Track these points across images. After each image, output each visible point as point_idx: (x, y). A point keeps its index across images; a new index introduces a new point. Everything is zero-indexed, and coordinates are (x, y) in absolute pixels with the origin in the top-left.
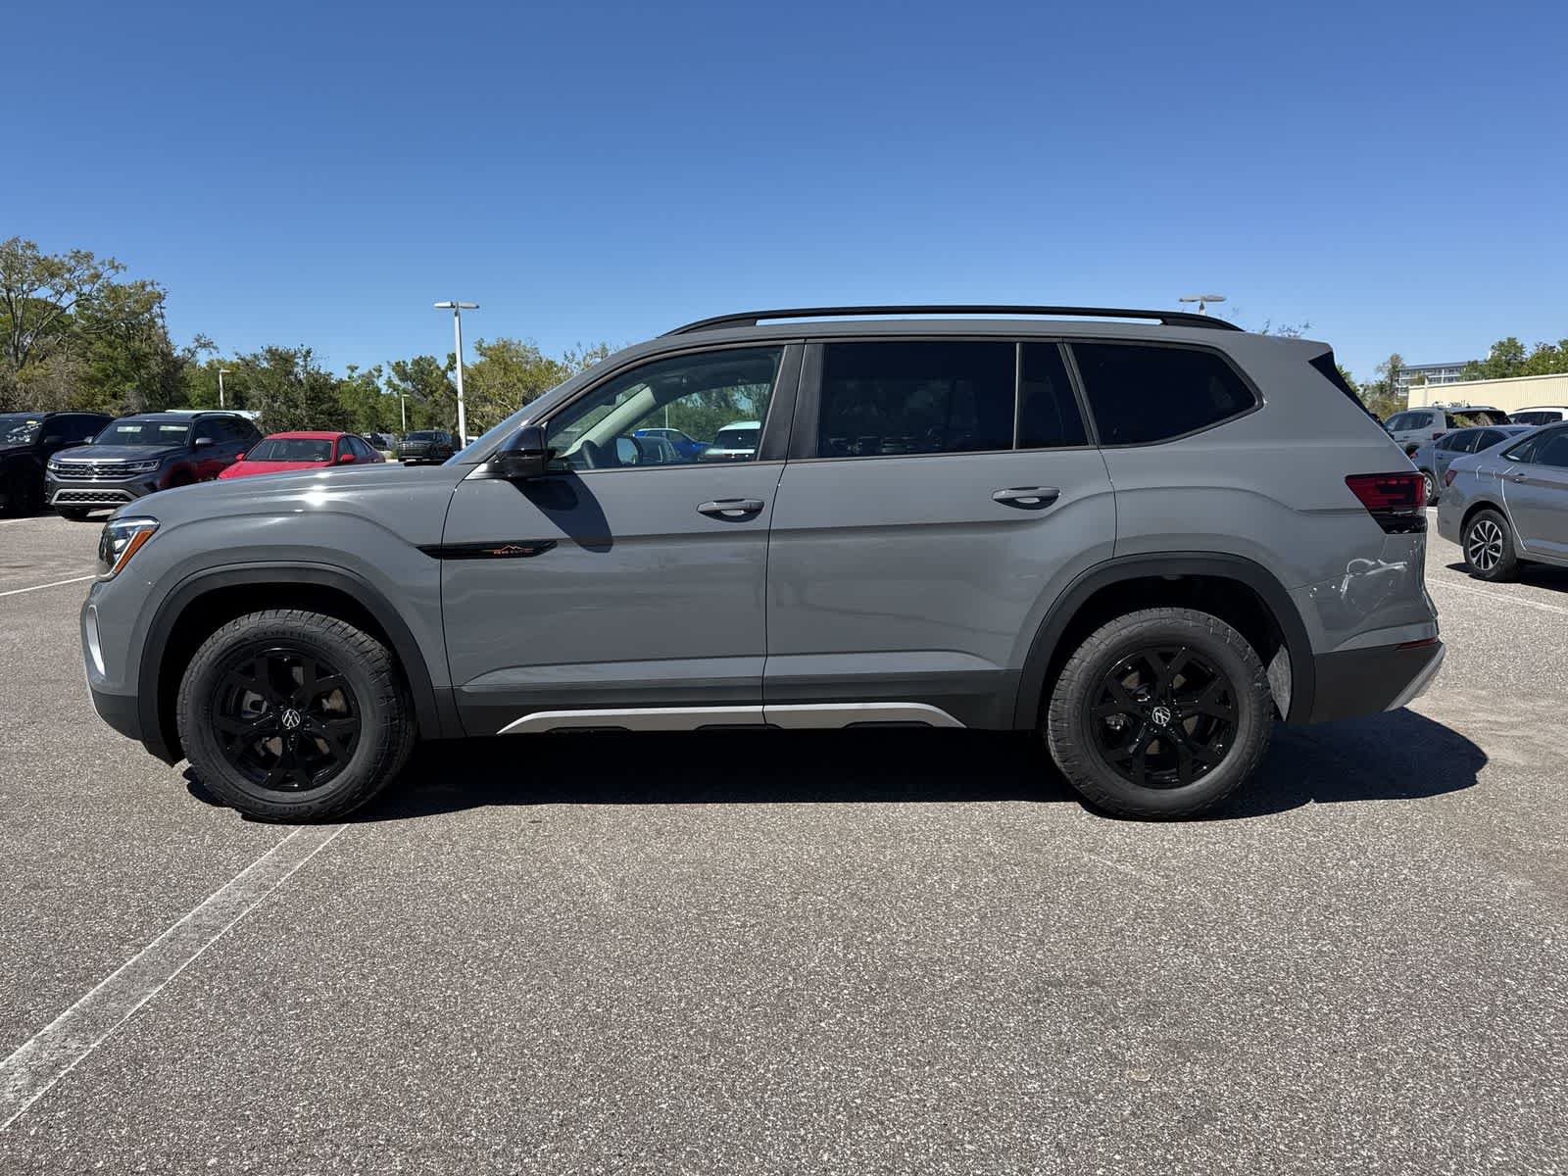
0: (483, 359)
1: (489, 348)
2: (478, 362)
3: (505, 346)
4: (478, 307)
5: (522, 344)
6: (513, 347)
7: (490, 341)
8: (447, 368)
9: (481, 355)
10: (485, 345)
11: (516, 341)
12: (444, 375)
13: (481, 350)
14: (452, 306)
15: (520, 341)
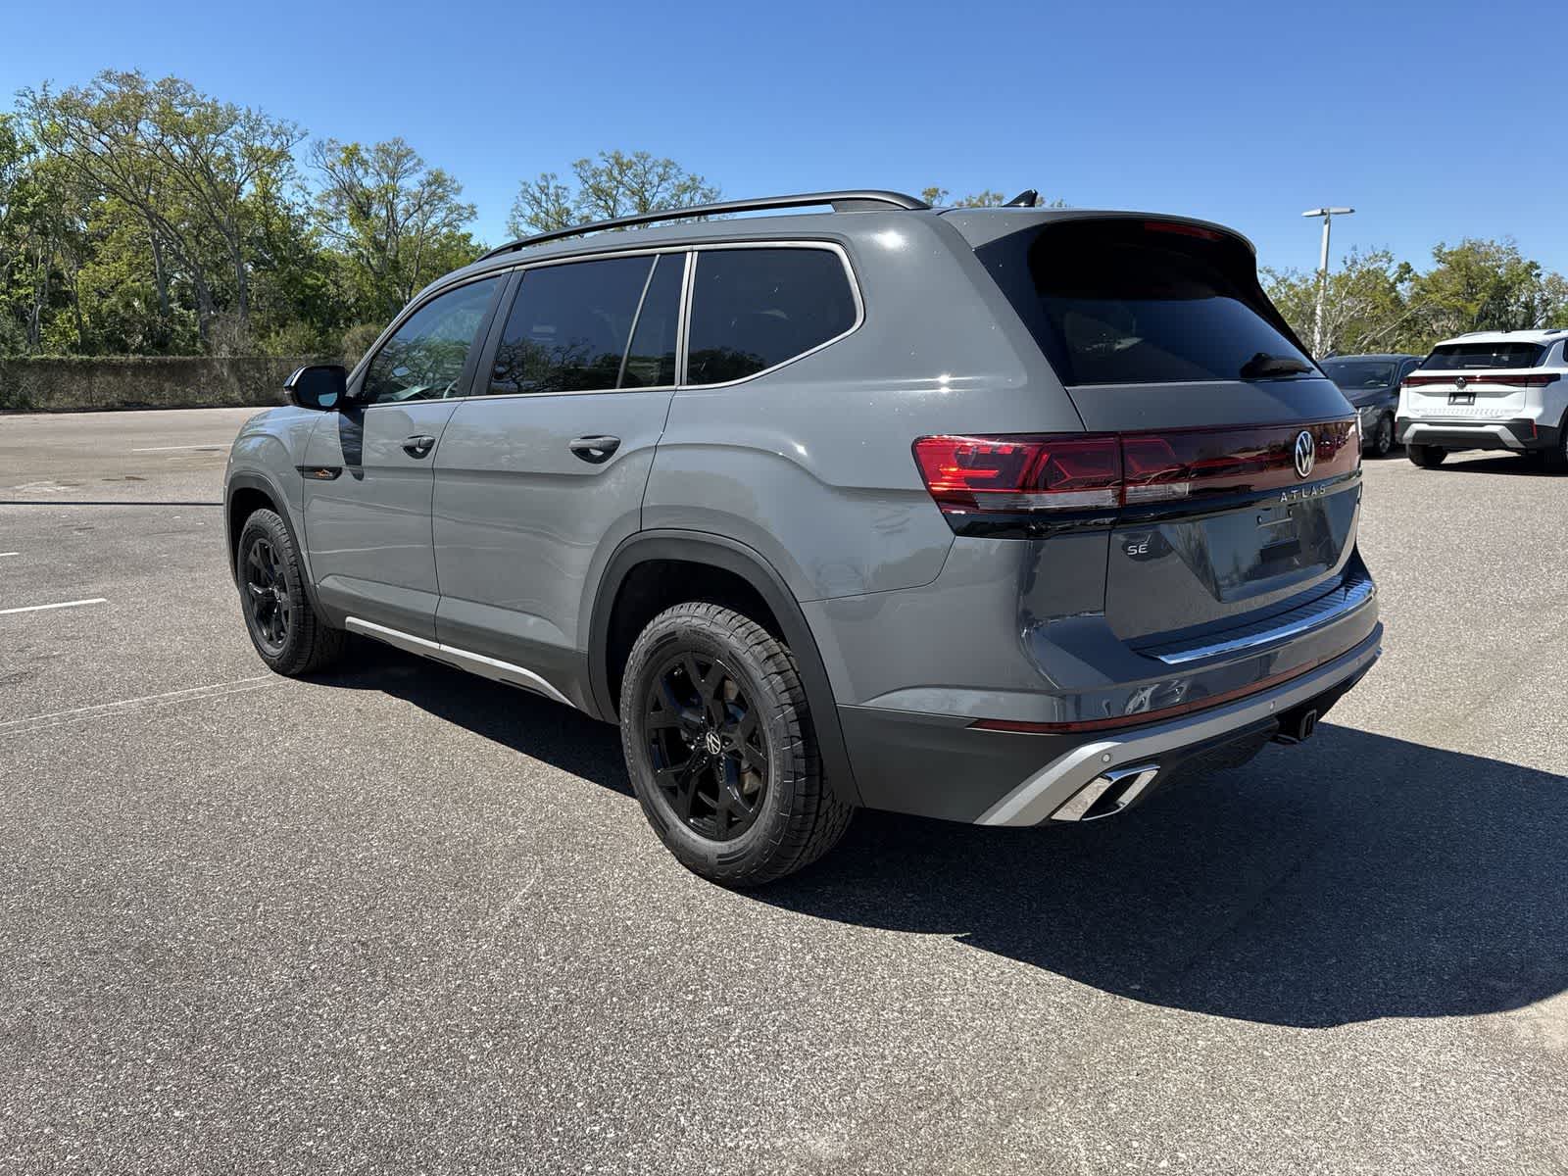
0: (1441, 266)
1: (1451, 254)
2: (1433, 270)
3: (1473, 249)
4: (1352, 211)
5: (1495, 244)
6: (1482, 249)
7: (1453, 245)
8: (1396, 279)
9: (1439, 261)
10: (1446, 250)
11: (1487, 242)
12: (1393, 287)
13: (1440, 257)
14: (1323, 213)
15: (1492, 242)
